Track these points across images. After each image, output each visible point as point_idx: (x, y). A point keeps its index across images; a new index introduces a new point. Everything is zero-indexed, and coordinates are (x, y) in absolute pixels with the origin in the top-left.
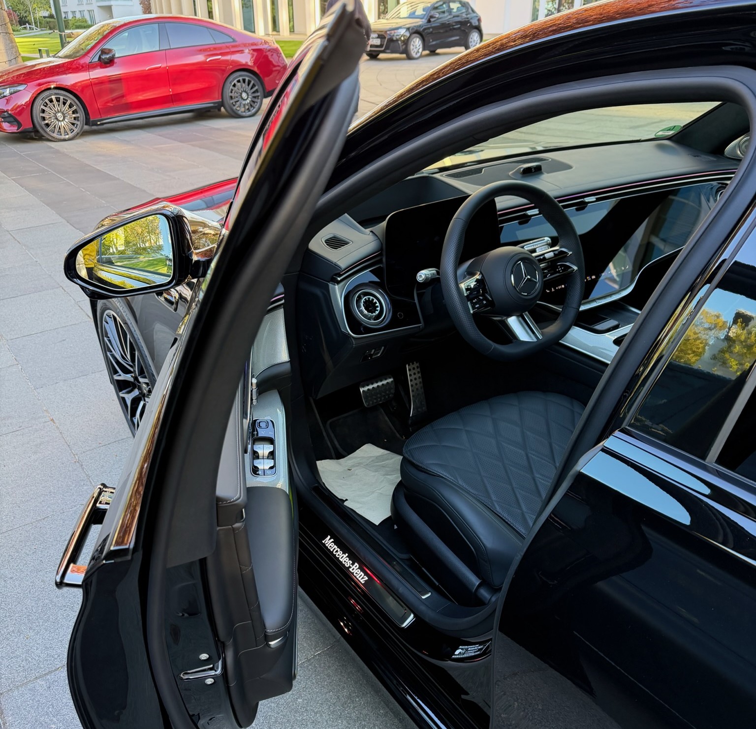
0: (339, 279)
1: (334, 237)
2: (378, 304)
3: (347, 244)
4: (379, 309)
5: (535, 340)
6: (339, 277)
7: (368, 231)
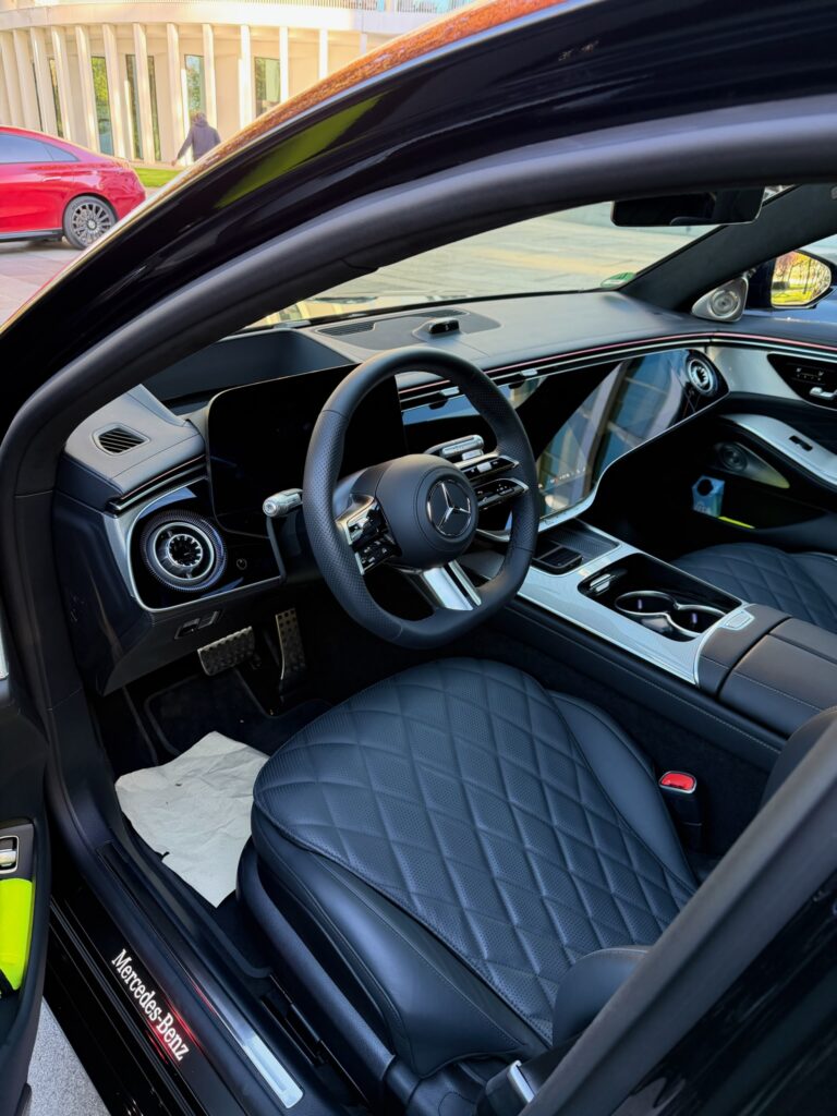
0: (119, 508)
1: (118, 430)
2: (199, 547)
3: (139, 443)
4: (201, 555)
5: (470, 608)
6: (121, 503)
7: (181, 419)
